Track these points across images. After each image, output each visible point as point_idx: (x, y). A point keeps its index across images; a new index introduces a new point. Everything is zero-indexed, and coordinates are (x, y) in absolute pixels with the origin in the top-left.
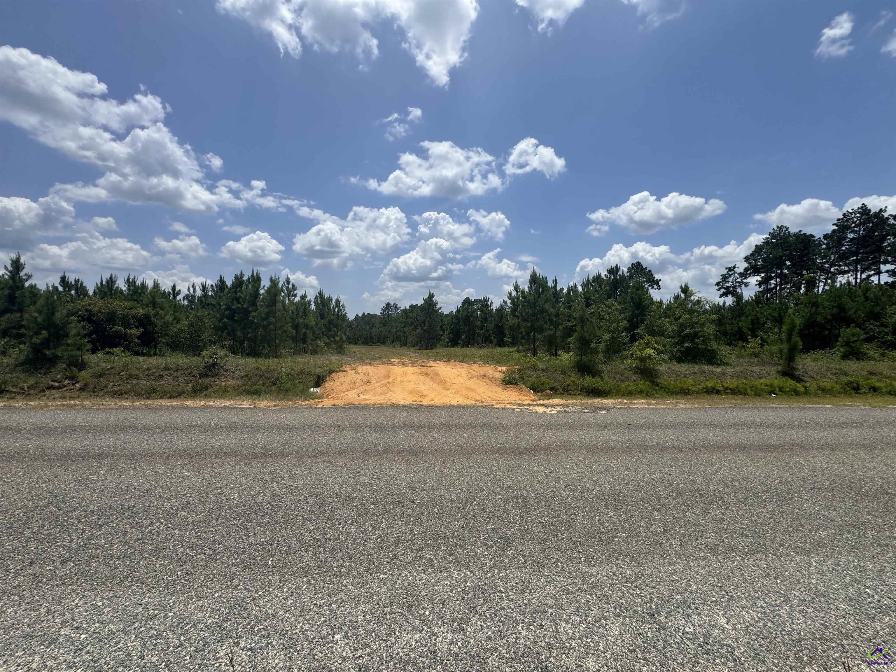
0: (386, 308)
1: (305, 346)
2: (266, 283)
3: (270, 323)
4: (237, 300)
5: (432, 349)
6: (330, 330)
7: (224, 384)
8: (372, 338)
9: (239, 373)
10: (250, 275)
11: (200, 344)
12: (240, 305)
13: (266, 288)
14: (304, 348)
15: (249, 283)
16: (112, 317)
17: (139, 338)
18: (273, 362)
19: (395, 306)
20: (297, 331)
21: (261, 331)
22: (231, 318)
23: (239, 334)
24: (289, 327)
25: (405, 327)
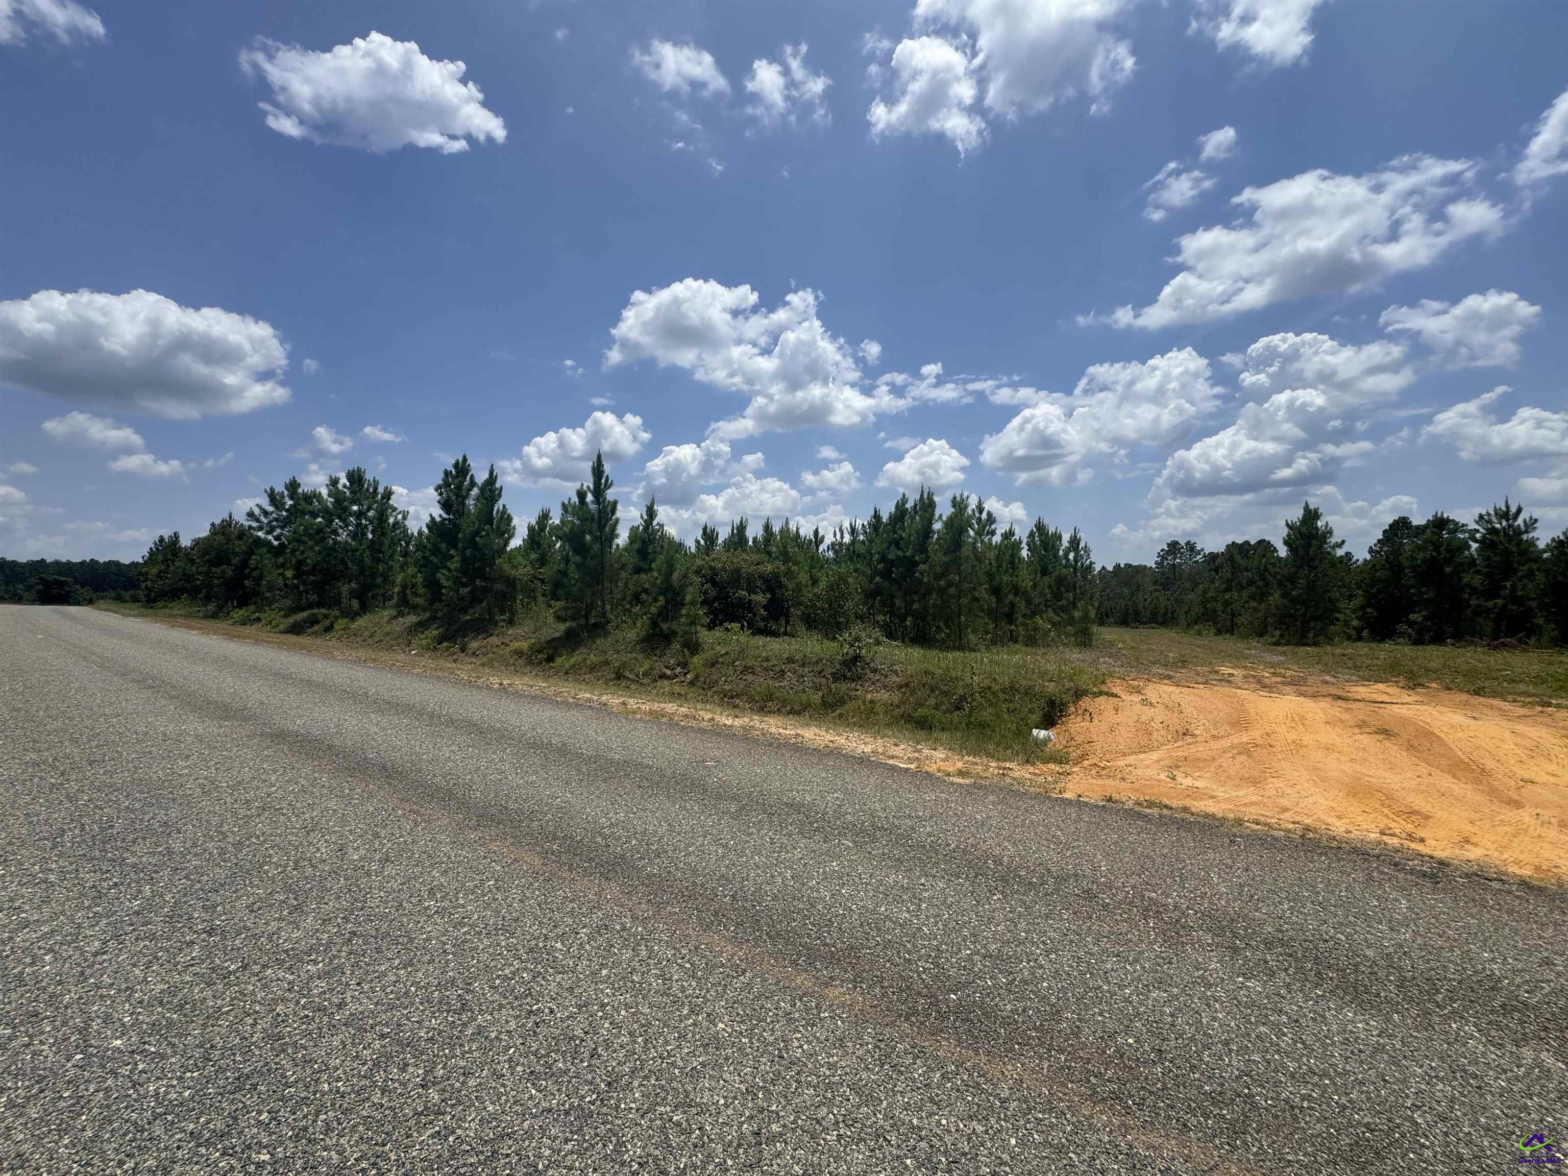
0: (1168, 553)
1: (1013, 627)
2: (944, 509)
3: (950, 584)
4: (897, 543)
5: (1315, 644)
6: (1058, 596)
7: (869, 696)
8: (1137, 613)
9: (895, 678)
10: (918, 497)
11: (841, 620)
12: (900, 553)
13: (944, 518)
14: (1011, 631)
15: (916, 513)
16: (736, 577)
17: (765, 607)
18: (955, 660)
19: (1191, 547)
20: (999, 600)
21: (933, 599)
22: (886, 575)
23: (898, 602)
24: (983, 592)
25: (1228, 589)
